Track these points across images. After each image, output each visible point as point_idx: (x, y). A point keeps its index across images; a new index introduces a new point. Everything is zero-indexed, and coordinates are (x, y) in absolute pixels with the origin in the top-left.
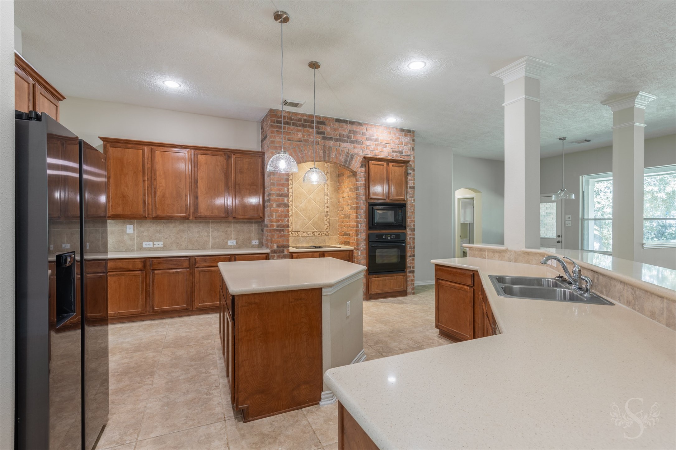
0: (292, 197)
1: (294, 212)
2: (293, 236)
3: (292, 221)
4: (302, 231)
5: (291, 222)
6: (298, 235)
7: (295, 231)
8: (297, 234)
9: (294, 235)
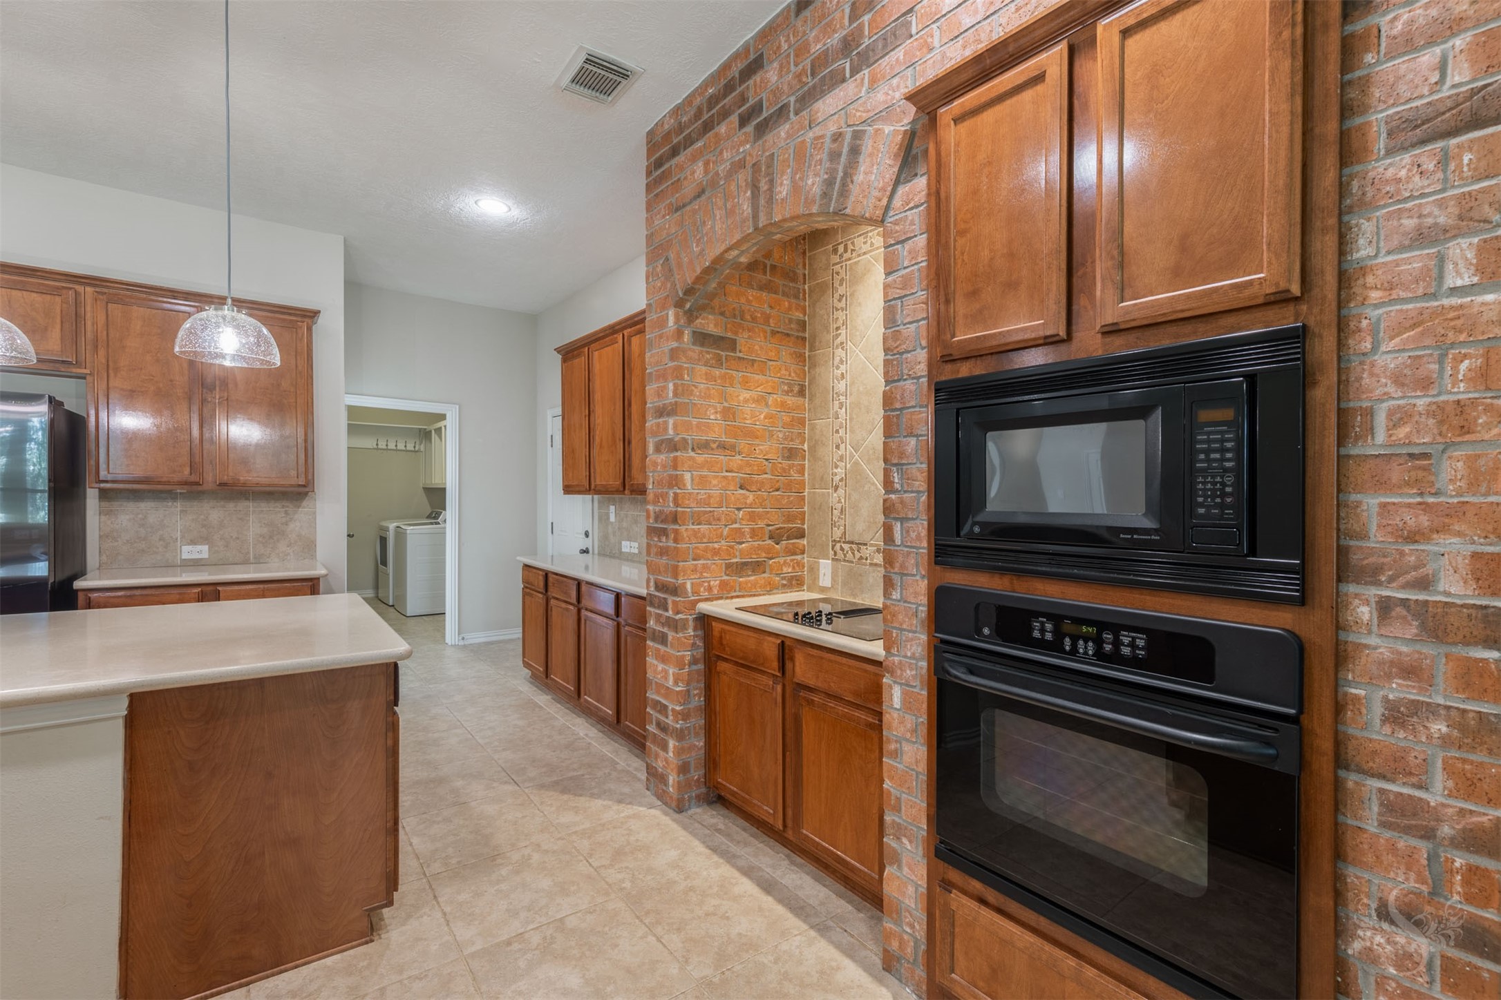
0: (844, 409)
1: (848, 466)
2: (845, 560)
3: (843, 501)
4: (872, 545)
5: (840, 505)
6: (861, 558)
7: (850, 539)
8: (858, 555)
9: (850, 555)
